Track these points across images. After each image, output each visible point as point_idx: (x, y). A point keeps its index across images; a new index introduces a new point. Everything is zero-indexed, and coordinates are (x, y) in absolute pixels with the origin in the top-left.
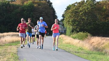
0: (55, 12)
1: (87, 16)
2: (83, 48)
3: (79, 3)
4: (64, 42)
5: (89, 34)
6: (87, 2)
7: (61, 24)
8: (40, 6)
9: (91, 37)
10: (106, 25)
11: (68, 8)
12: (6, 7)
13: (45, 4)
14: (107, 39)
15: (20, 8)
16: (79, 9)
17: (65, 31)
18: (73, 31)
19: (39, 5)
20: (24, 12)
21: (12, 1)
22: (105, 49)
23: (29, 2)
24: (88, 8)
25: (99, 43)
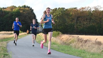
0: (35, 16)
1: (59, 19)
2: (56, 43)
3: (53, 10)
5: (60, 33)
6: (59, 9)
7: (40, 25)
8: (25, 12)
9: (61, 35)
10: (72, 26)
13: (28, 10)
14: (73, 36)
15: (10, 13)
19: (24, 11)
20: (13, 17)
21: (4, 8)
22: (71, 43)
23: (16, 9)
24: (59, 14)
25: (67, 39)
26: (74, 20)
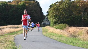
0: (41, 9)
1: (65, 11)
2: (63, 35)
3: (59, 2)
4: (49, 32)
5: (67, 25)
6: (65, 1)
7: (46, 18)
8: (30, 6)
9: (68, 27)
10: (80, 18)
11: (51, 6)
12: (5, 7)
13: (34, 4)
14: (80, 28)
15: (15, 7)
16: (59, 7)
17: (50, 23)
18: (55, 23)
19: (30, 4)
20: (19, 10)
21: (9, 2)
22: (79, 36)
23: (22, 3)
24: (66, 6)
25: (75, 31)
26: (81, 11)
